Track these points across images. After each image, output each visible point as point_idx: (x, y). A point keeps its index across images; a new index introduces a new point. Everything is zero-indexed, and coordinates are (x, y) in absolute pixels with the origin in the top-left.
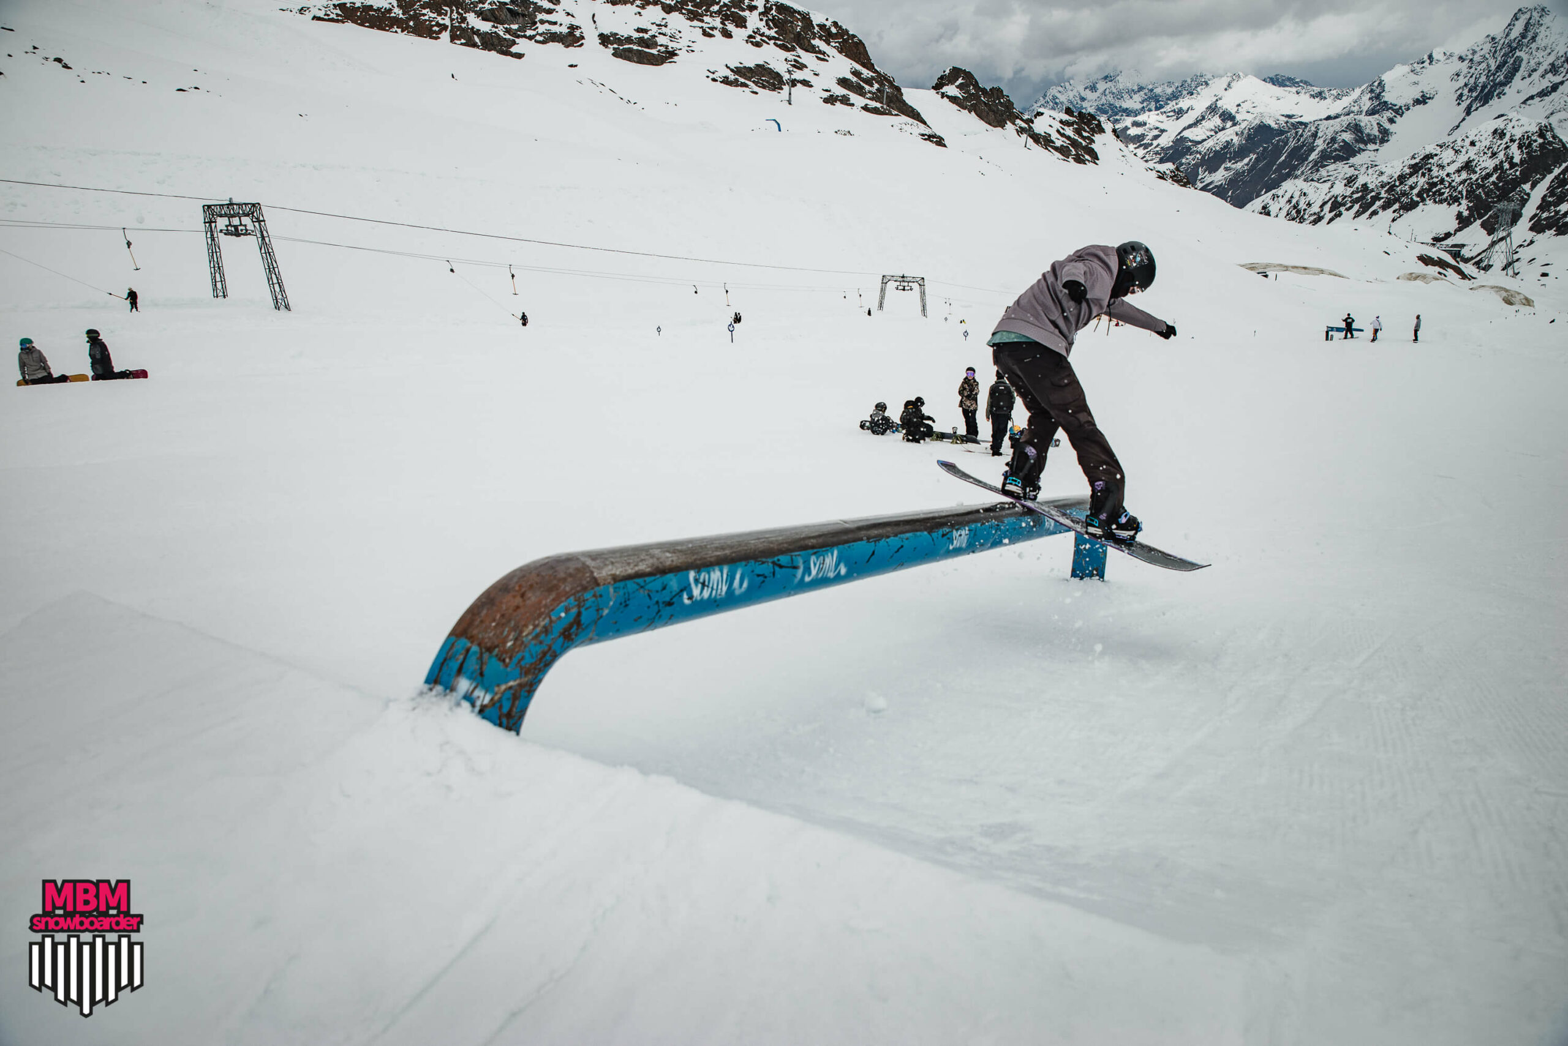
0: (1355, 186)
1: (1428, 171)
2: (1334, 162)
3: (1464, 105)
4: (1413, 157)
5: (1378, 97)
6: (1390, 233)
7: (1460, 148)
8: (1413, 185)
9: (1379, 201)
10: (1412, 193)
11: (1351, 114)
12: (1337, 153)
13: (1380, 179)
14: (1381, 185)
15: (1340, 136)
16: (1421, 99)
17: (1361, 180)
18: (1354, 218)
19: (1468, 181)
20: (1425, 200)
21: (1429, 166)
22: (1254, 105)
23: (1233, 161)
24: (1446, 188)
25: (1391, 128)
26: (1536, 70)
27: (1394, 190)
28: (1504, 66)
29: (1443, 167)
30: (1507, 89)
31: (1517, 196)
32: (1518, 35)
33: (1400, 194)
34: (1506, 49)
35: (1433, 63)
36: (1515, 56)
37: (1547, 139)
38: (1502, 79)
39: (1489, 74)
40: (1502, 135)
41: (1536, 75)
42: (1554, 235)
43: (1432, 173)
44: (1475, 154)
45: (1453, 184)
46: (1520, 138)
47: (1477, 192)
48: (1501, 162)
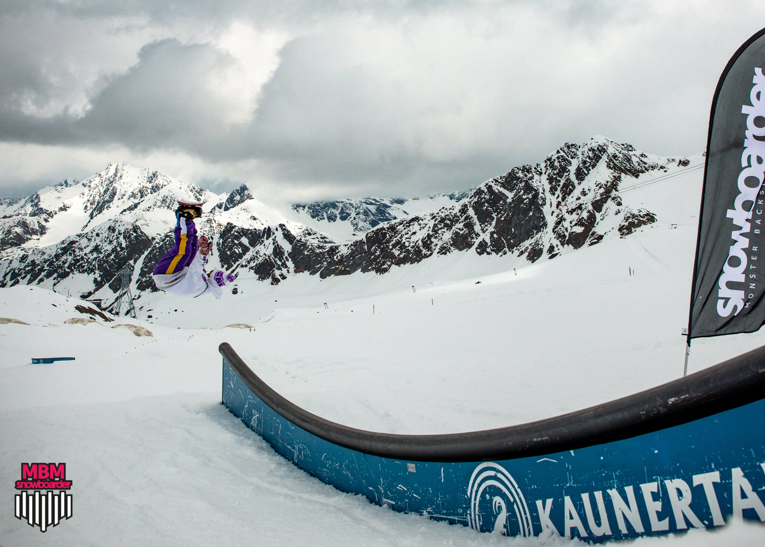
0: (27, 262)
1: (73, 252)
2: (11, 247)
3: (89, 212)
4: (63, 243)
5: (36, 205)
6: (55, 292)
7: (90, 237)
8: (65, 261)
9: (44, 272)
10: (64, 267)
11: (20, 215)
12: (13, 241)
13: (43, 257)
14: (44, 261)
15: (13, 229)
16: (63, 208)
17: (30, 258)
18: (28, 284)
19: (98, 259)
20: (73, 271)
21: (73, 248)
24: (85, 263)
25: (46, 225)
26: (125, 195)
27: (53, 264)
28: (108, 191)
29: (82, 249)
30: (111, 205)
31: (127, 268)
32: (113, 174)
33: (57, 267)
34: (108, 181)
35: (68, 186)
36: (113, 186)
37: (138, 234)
38: (108, 198)
39: (101, 195)
40: (114, 230)
41: (125, 198)
42: (151, 292)
43: (75, 253)
44: (100, 241)
45: (90, 260)
46: (124, 232)
47: (104, 266)
48: (116, 247)
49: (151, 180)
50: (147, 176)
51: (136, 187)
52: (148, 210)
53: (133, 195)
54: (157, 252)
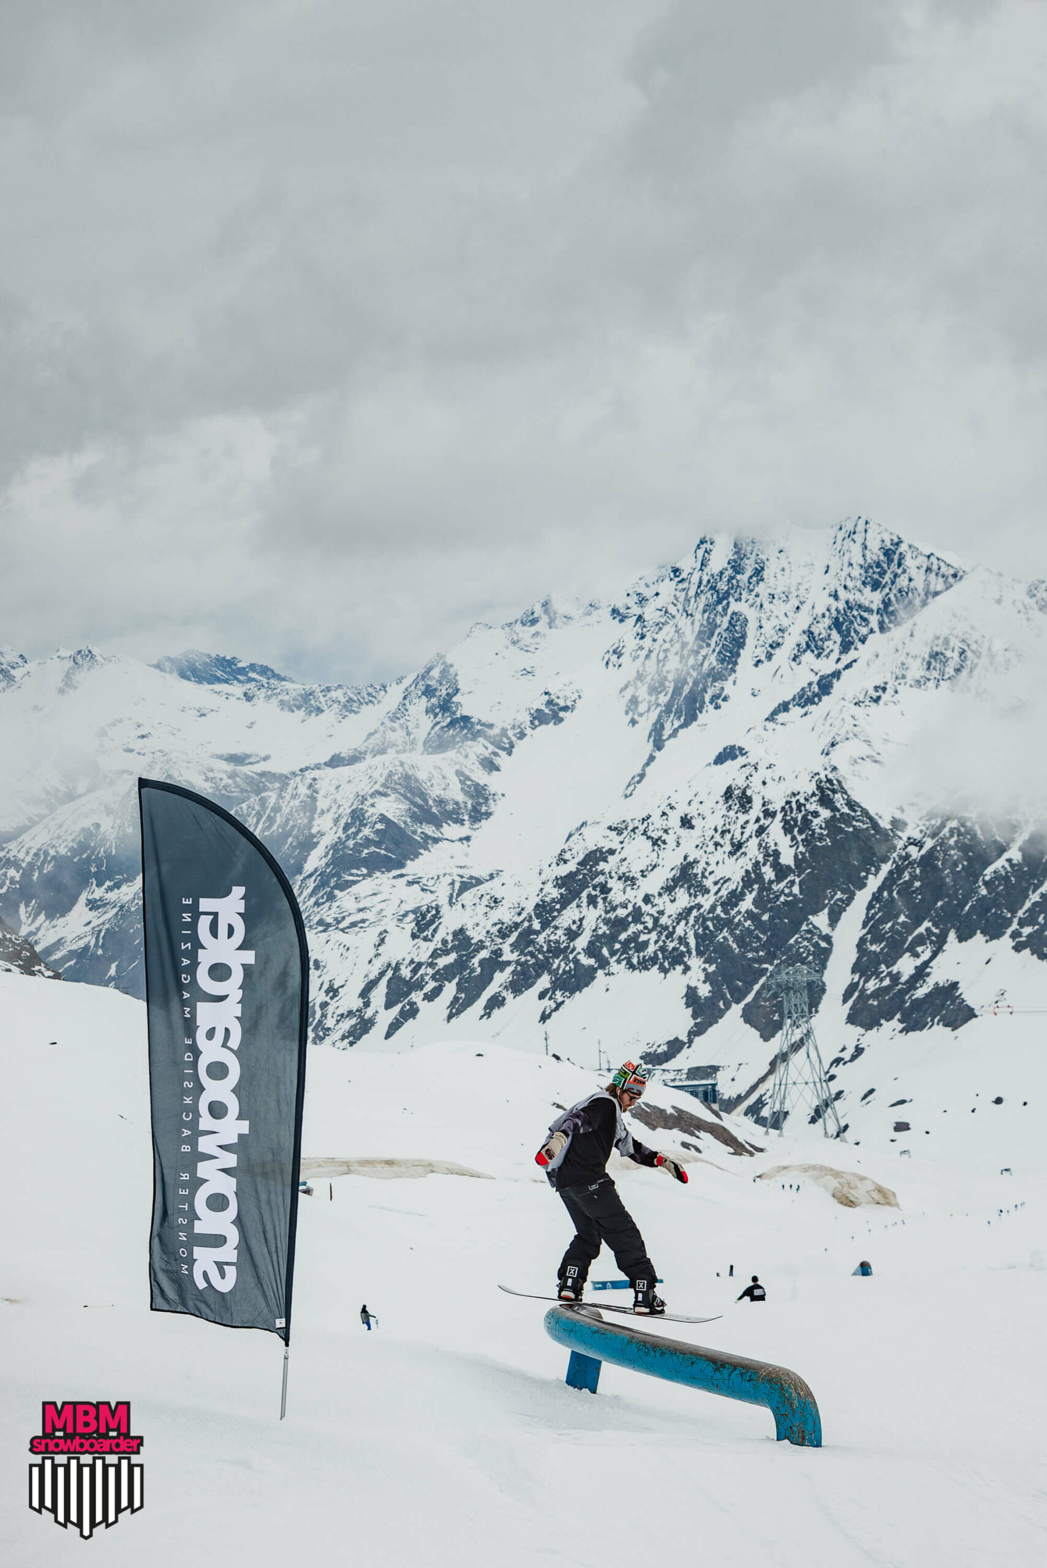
0: (439, 937)
1: (602, 892)
2: (369, 875)
3: (646, 724)
4: (562, 860)
5: (446, 706)
7: (660, 833)
8: (574, 927)
9: (502, 971)
10: (574, 949)
11: (389, 750)
12: (373, 849)
13: (496, 915)
14: (499, 931)
15: (373, 805)
16: (547, 711)
17: (450, 922)
18: (450, 1017)
19: (695, 913)
20: (609, 963)
21: (601, 879)
22: (141, 732)
23: (108, 883)
24: (650, 932)
25: (493, 782)
26: (778, 645)
27: (532, 942)
28: (712, 634)
29: (633, 880)
30: (728, 687)
31: (805, 943)
32: (726, 565)
33: (549, 951)
34: (709, 595)
35: (558, 622)
36: (730, 611)
37: (838, 810)
38: (715, 663)
39: (685, 652)
40: (745, 802)
41: (782, 655)
42: (901, 1032)
43: (611, 896)
44: (697, 846)
45: (664, 920)
46: (783, 809)
47: (720, 938)
48: (757, 864)
49: (876, 576)
50: (862, 562)
51: (820, 610)
52: (877, 700)
53: (813, 644)
54: (914, 878)
